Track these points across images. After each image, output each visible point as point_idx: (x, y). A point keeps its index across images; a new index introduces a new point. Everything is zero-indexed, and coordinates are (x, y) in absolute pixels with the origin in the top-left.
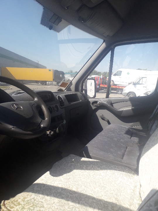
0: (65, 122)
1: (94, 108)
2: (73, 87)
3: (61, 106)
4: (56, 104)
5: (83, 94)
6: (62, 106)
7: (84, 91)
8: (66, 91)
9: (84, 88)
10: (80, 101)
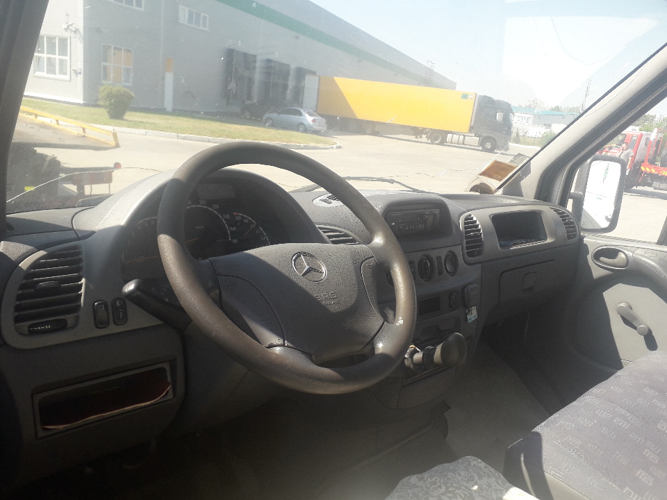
0: (473, 315)
1: (597, 272)
2: (529, 184)
3: (470, 254)
4: (453, 249)
5: (563, 216)
6: (475, 256)
7: (570, 202)
8: (500, 192)
9: (572, 191)
10: (549, 240)
